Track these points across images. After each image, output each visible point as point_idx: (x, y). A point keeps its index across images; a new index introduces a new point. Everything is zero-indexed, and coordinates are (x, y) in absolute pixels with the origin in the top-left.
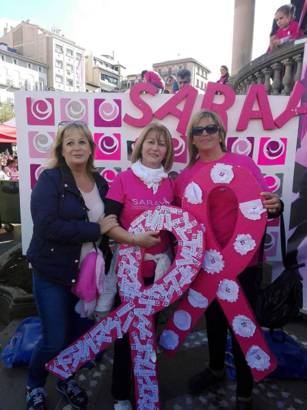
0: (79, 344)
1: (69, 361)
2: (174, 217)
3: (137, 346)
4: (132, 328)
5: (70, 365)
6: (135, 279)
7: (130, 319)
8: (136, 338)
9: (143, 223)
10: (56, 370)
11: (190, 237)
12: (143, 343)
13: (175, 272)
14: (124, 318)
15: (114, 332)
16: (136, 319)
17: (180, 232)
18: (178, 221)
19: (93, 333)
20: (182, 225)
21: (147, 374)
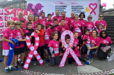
0: (63, 59)
1: (63, 63)
2: (67, 32)
3: (72, 54)
4: (69, 52)
5: (63, 64)
6: (66, 44)
7: (68, 50)
8: (71, 53)
9: (63, 35)
10: (61, 66)
11: (71, 34)
12: (72, 52)
13: (71, 40)
14: (68, 51)
15: (67, 54)
16: (69, 50)
17: (69, 34)
18: (68, 32)
19: (64, 56)
20: (69, 32)
21: (75, 57)
